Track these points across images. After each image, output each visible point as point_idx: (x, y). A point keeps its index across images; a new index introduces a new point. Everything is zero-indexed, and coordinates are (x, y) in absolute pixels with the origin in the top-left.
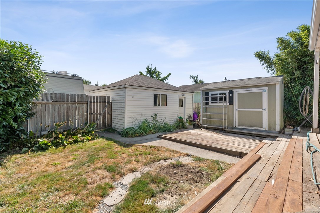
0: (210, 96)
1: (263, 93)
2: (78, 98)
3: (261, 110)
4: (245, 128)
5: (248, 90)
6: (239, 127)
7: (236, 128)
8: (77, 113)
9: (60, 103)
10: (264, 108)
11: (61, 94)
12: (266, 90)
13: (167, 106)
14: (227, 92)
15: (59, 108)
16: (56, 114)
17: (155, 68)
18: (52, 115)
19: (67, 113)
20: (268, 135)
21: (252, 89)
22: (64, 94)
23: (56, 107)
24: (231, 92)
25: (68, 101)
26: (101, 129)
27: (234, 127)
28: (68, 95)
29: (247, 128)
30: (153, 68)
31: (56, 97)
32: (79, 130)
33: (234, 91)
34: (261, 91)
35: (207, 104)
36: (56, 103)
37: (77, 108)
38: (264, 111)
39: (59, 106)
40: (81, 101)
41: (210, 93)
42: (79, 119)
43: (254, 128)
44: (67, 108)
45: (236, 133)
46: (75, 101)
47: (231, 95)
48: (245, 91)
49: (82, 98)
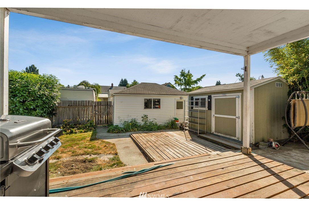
0: (194, 101)
1: (237, 99)
2: (86, 103)
3: (234, 117)
4: (221, 135)
5: (223, 95)
6: (215, 134)
7: (213, 134)
8: (85, 113)
9: (73, 107)
10: (237, 116)
11: (74, 101)
12: (239, 96)
13: (160, 108)
14: (206, 97)
15: (73, 110)
16: (71, 114)
17: (189, 71)
18: (68, 114)
19: (78, 113)
20: (232, 147)
21: (227, 95)
22: (76, 101)
23: (71, 109)
24: (210, 97)
25: (79, 106)
26: (103, 124)
27: (212, 133)
28: (79, 101)
29: (222, 135)
30: (186, 72)
31: (71, 103)
32: (78, 125)
33: (212, 96)
34: (234, 97)
35: (192, 108)
36: (71, 107)
37: (86, 109)
38: (237, 119)
39: (73, 109)
40: (89, 105)
41: (195, 98)
42: (86, 117)
43: (228, 137)
44: (78, 110)
45: (207, 139)
46: (84, 105)
47: (209, 100)
48: (220, 96)
49: (89, 103)
